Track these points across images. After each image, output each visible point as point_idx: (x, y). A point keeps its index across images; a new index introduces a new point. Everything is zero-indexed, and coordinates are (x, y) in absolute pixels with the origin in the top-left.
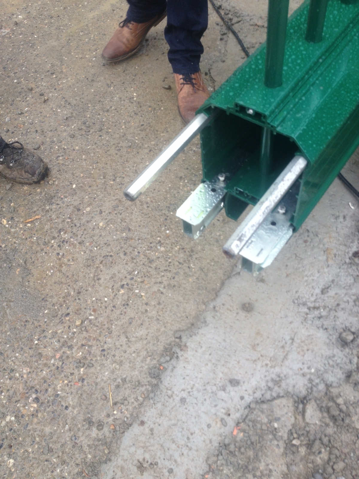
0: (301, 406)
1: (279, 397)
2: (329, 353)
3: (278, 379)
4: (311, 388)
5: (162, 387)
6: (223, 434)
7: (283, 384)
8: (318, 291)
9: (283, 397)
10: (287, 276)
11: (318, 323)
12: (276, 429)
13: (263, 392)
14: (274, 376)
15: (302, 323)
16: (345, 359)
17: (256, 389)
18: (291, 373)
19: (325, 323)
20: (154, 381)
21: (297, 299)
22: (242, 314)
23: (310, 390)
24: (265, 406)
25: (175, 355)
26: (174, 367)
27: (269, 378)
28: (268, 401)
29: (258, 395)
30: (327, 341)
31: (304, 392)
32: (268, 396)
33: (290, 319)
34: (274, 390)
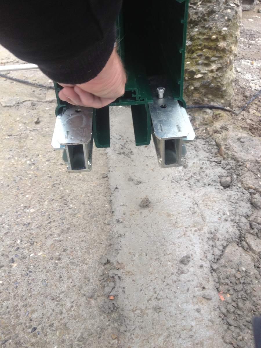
4: (239, 226)
7: (219, 236)
9: (227, 245)
10: (153, 170)
11: (200, 184)
12: (246, 272)
13: (212, 252)
14: (208, 235)
15: (191, 190)
18: (216, 225)
19: (205, 181)
21: (173, 180)
22: (145, 211)
24: (222, 261)
25: (116, 277)
26: (124, 288)
27: (206, 239)
28: (221, 255)
29: (210, 257)
31: (237, 232)
32: (218, 252)
33: (182, 193)
34: (217, 245)
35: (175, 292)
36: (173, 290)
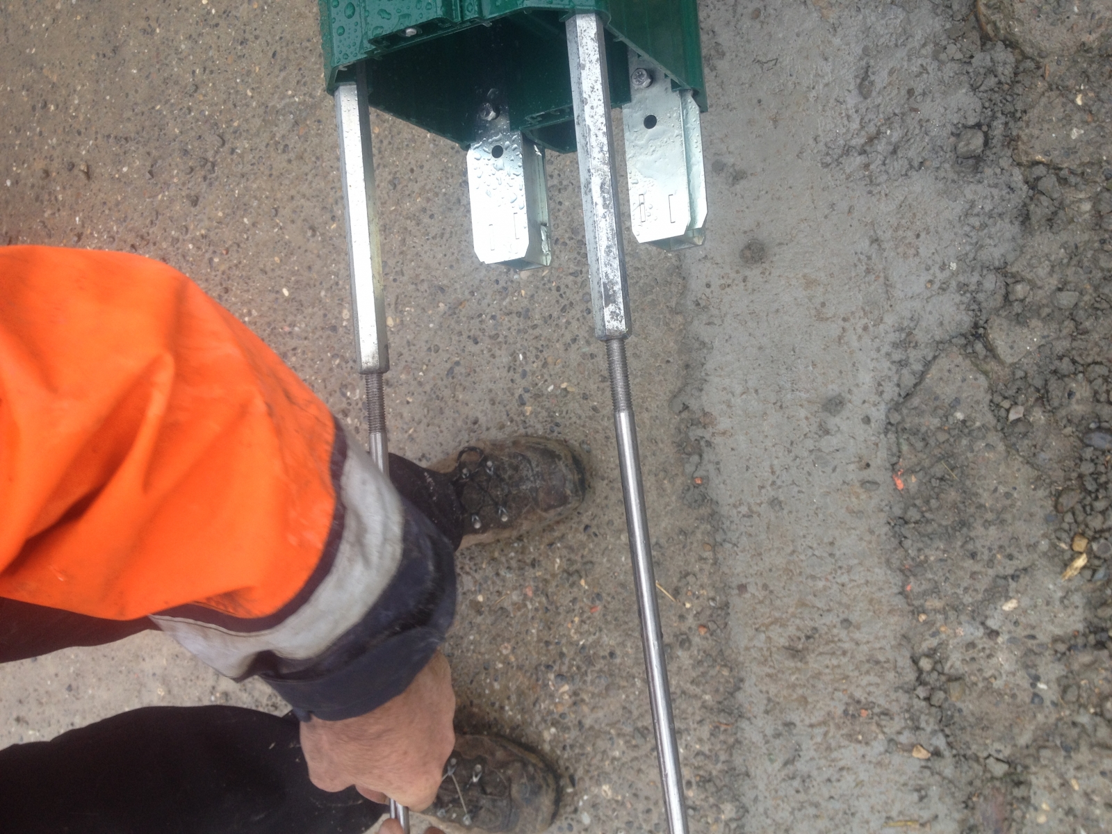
0: (979, 346)
1: (928, 365)
2: (959, 207)
3: (903, 336)
4: (974, 300)
5: (724, 510)
6: (884, 504)
7: (920, 335)
8: (852, 100)
9: (935, 358)
10: (775, 121)
11: (898, 165)
12: (964, 422)
13: (895, 379)
14: (893, 337)
15: (870, 192)
16: (995, 192)
17: (880, 385)
18: (917, 304)
19: (911, 154)
20: (705, 511)
21: (828, 154)
22: (754, 273)
23: (975, 306)
24: (916, 401)
25: (703, 443)
26: (718, 463)
27: (886, 348)
28: (915, 385)
29: (890, 391)
30: (941, 185)
31: (966, 320)
32: (908, 380)
33: (844, 206)
34: (911, 360)
35: (809, 474)
36: (806, 469)
